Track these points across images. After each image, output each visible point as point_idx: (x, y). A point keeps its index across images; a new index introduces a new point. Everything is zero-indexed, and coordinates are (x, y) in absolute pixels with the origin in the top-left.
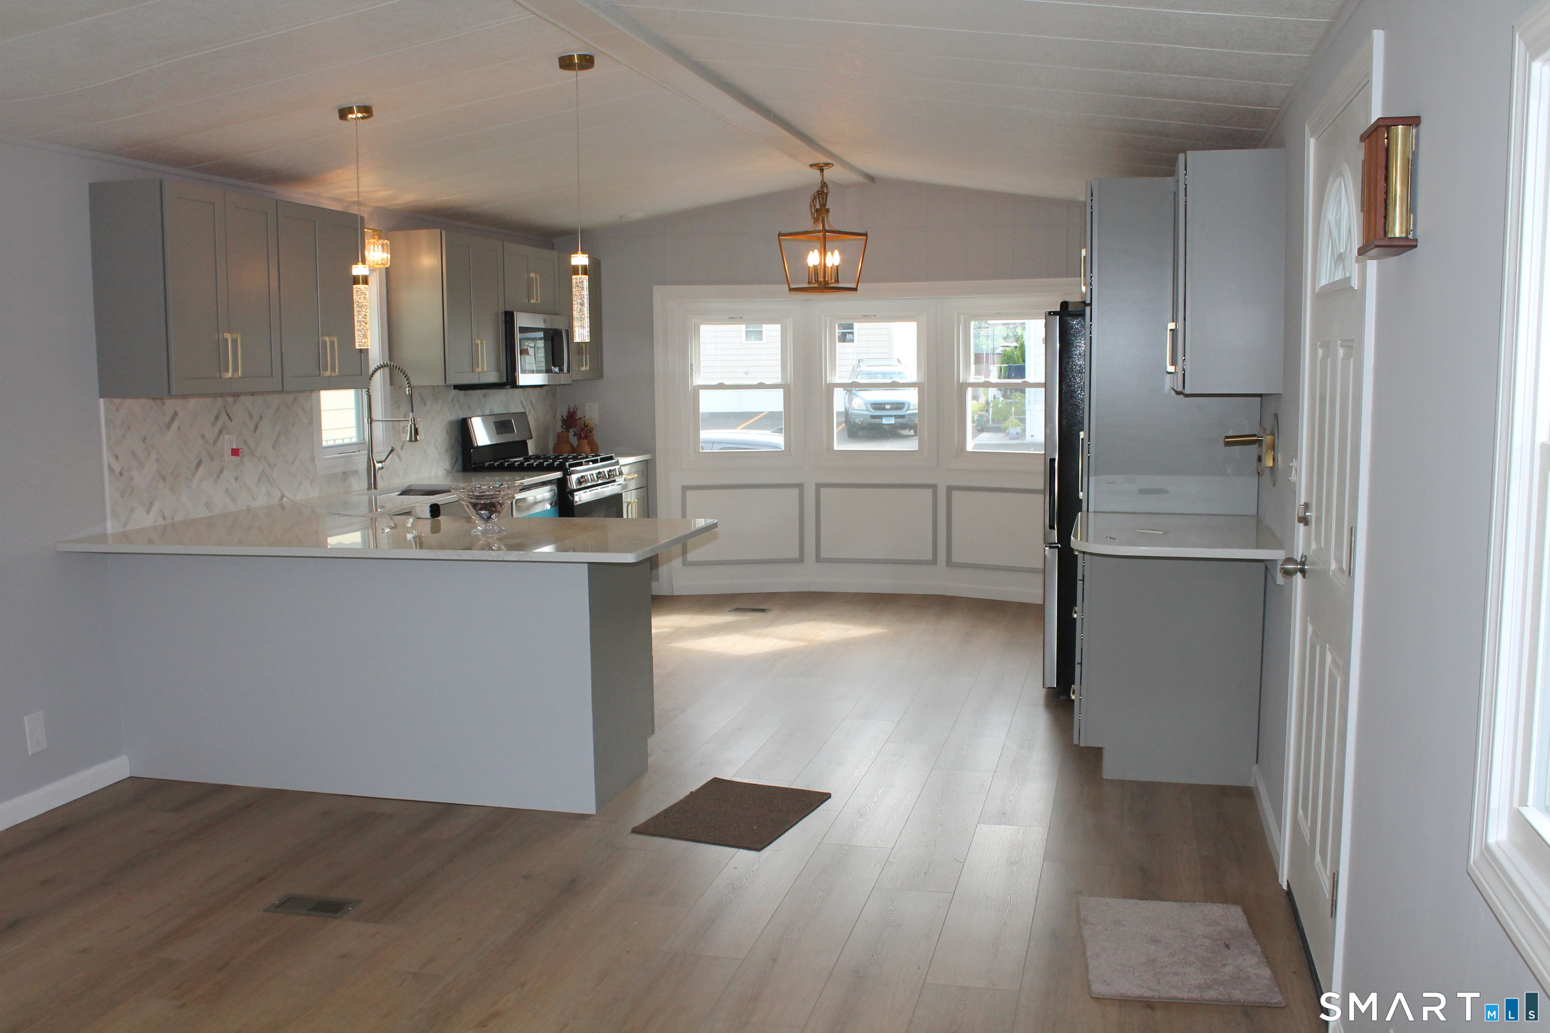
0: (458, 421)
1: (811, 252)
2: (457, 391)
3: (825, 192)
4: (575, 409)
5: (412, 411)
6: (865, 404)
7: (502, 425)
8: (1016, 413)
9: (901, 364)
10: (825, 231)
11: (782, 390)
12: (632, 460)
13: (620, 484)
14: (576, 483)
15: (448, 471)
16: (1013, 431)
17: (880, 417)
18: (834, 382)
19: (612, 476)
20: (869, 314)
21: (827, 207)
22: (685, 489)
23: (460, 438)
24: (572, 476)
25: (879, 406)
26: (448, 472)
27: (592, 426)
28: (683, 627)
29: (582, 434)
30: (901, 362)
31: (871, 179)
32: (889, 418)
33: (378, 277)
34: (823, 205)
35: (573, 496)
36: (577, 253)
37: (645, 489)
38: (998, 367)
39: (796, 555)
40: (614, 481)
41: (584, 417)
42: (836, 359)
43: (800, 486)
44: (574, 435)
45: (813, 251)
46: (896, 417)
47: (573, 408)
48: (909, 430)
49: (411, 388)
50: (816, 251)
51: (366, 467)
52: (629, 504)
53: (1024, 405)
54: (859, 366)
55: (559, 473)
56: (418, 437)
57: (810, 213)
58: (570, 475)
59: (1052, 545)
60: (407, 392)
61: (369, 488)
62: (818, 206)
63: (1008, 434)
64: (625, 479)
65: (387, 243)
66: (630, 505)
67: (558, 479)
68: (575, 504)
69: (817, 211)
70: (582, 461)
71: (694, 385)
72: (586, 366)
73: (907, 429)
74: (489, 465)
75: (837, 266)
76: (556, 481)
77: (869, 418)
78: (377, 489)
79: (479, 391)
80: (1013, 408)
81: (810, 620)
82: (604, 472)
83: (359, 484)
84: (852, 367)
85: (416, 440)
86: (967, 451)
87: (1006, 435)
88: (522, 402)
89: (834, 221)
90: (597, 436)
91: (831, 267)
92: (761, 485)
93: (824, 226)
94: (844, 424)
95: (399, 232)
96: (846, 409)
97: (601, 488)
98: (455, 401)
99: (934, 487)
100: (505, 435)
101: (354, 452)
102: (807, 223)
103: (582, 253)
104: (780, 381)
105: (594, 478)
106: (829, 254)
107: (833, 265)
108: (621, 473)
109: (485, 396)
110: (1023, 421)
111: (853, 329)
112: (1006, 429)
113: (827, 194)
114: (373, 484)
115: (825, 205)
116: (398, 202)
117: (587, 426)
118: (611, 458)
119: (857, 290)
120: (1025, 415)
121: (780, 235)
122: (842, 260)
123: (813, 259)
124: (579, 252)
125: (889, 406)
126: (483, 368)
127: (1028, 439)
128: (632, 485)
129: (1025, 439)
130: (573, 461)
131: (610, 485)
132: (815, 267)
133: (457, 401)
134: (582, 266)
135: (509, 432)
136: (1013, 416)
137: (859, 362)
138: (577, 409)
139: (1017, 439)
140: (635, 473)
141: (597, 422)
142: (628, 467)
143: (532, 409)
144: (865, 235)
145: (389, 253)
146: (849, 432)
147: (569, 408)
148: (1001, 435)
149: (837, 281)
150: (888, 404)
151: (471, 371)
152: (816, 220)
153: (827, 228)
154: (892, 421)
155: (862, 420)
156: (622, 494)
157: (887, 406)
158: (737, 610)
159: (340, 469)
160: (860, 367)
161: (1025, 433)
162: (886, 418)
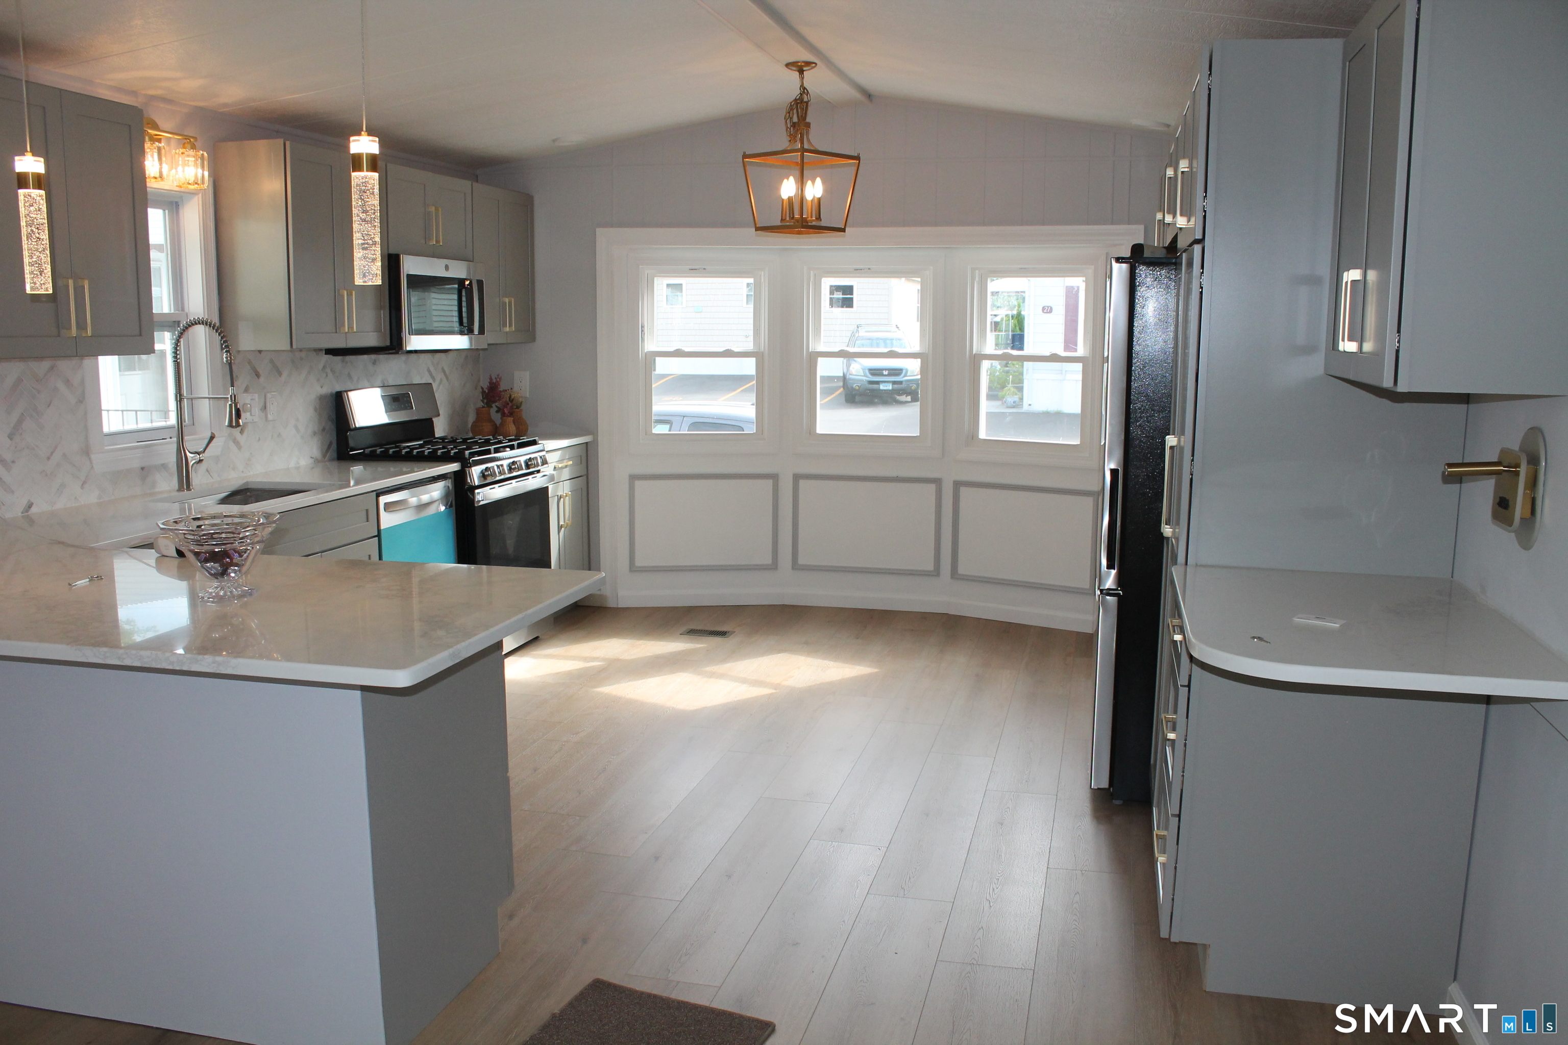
0: (331, 395)
1: (785, 180)
2: (331, 356)
3: (805, 100)
4: (498, 380)
5: (232, 385)
6: (863, 369)
7: (395, 400)
8: (1013, 382)
9: (900, 330)
10: (803, 150)
11: (755, 359)
12: (565, 443)
13: (544, 476)
14: (479, 478)
15: (317, 459)
16: (1010, 400)
17: (878, 383)
18: (818, 351)
19: (532, 466)
20: (862, 267)
21: (808, 120)
22: (633, 478)
23: (334, 417)
24: (473, 469)
25: (875, 372)
26: (317, 461)
27: (520, 400)
28: (617, 660)
29: (506, 411)
30: (900, 328)
31: (869, 96)
32: (886, 384)
33: (201, 202)
34: (803, 117)
35: (473, 494)
36: (359, 134)
37: (585, 477)
38: (995, 335)
39: (768, 560)
40: (538, 471)
41: (511, 389)
42: (820, 324)
43: (774, 477)
44: (497, 412)
45: (788, 179)
46: (894, 383)
47: (496, 378)
48: (906, 396)
49: (230, 354)
50: (791, 178)
51: (175, 460)
52: (560, 498)
53: (1022, 374)
54: (858, 331)
55: (456, 464)
56: (240, 421)
57: (784, 128)
58: (471, 467)
59: (1111, 592)
60: (225, 360)
61: (181, 489)
62: (795, 119)
63: (1005, 402)
64: (555, 468)
65: (203, 154)
66: (562, 499)
67: (455, 472)
68: (476, 505)
69: (794, 125)
70: (490, 447)
71: (645, 351)
72: (510, 325)
73: (904, 395)
74: (371, 451)
75: (819, 199)
76: (452, 476)
77: (866, 383)
78: (191, 490)
79: (365, 357)
80: (1011, 377)
81: (780, 651)
82: (520, 461)
83: (167, 483)
84: (851, 332)
85: (238, 425)
86: (980, 439)
87: (1003, 403)
88: (429, 371)
89: (817, 138)
90: (527, 413)
91: (812, 201)
92: (725, 474)
93: (802, 143)
94: (842, 389)
95: (230, 144)
96: (844, 374)
97: (517, 482)
98: (328, 370)
99: (937, 482)
100: (403, 412)
101: (163, 439)
102: (782, 142)
103: (369, 135)
104: (752, 348)
105: (503, 469)
106: (809, 183)
107: (814, 197)
108: (545, 462)
109: (374, 363)
110: (1021, 389)
111: (852, 294)
112: (1003, 397)
113: (807, 103)
114: (185, 482)
115: (805, 118)
116: (223, 100)
117: (513, 400)
118: (534, 443)
119: (845, 232)
120: (1023, 383)
121: (745, 156)
122: (825, 191)
123: (788, 188)
124: (363, 133)
125: (887, 371)
126: (351, 327)
127: (1025, 408)
128: (566, 474)
129: (1022, 407)
130: (479, 448)
131: (530, 477)
132: (790, 199)
133: (331, 370)
134: (367, 154)
135: (405, 408)
136: (1010, 385)
137: (858, 327)
138: (500, 379)
139: (1014, 407)
140: (569, 459)
141: (528, 395)
142: (559, 452)
143: (445, 380)
144: (857, 158)
145: (206, 167)
146: (846, 396)
147: (491, 379)
148: (999, 403)
149: (819, 218)
150: (886, 370)
151: (334, 331)
152: (792, 138)
153: (806, 146)
154: (889, 387)
155: (859, 385)
156: (547, 487)
157: (884, 371)
158: (693, 632)
159: (136, 464)
160: (858, 333)
161: (1022, 402)
162: (884, 384)
